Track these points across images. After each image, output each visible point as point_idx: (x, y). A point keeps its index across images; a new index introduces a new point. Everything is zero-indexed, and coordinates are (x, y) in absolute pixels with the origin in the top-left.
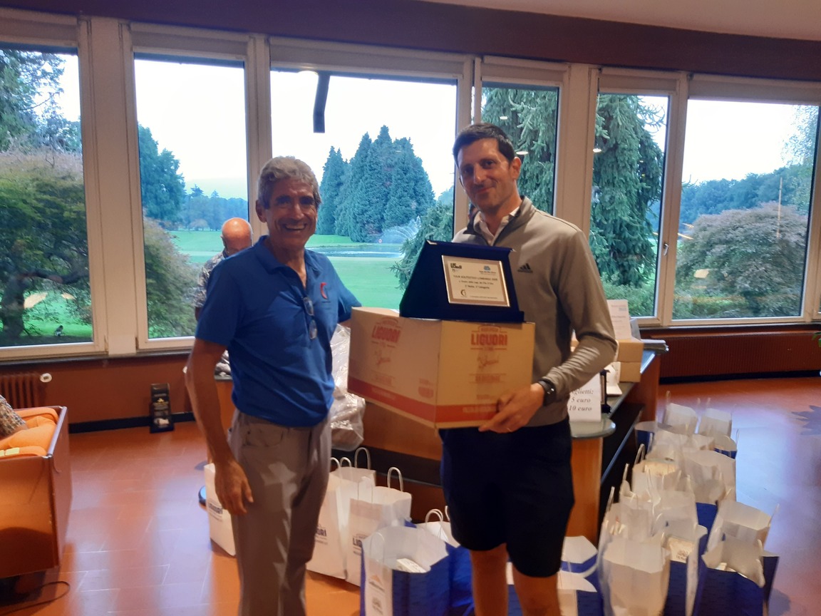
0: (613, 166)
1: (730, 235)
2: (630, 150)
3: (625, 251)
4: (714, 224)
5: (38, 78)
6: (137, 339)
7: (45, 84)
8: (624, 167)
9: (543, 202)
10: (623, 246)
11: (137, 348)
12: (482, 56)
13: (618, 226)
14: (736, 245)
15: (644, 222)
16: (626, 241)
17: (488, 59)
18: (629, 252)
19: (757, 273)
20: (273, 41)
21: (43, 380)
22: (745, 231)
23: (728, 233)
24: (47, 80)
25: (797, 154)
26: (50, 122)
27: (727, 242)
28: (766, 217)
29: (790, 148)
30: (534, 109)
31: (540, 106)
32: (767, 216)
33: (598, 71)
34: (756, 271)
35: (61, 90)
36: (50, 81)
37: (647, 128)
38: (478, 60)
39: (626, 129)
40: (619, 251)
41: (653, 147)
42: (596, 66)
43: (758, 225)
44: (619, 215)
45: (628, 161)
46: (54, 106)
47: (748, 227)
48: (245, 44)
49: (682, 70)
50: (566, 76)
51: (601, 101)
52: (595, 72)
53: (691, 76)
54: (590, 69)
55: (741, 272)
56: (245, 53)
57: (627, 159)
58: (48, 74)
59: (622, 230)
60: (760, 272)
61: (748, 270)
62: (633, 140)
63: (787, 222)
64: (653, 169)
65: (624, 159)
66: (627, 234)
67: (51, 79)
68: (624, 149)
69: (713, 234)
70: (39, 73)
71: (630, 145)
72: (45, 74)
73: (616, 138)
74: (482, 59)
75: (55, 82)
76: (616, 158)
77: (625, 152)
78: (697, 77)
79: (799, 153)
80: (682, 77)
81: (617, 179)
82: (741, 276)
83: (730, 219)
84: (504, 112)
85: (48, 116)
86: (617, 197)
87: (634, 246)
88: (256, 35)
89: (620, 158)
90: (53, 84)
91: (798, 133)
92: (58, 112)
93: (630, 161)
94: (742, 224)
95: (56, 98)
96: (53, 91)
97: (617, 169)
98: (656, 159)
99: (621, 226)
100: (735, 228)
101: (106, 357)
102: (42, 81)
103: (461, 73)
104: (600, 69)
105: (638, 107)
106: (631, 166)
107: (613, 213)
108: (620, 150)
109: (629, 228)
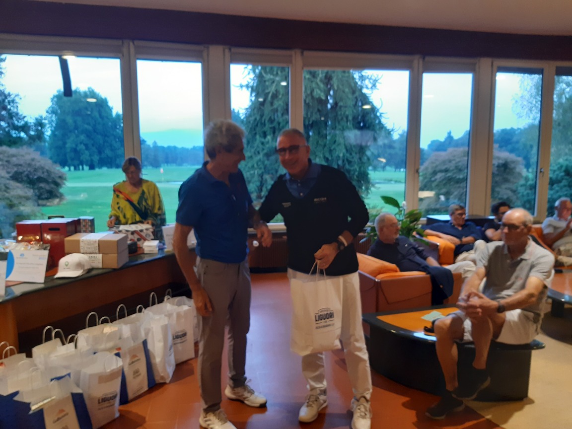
1: (447, 166)
2: (345, 107)
4: (439, 159)
12: (133, 39)
14: (450, 173)
27: (446, 171)
33: (229, 50)
42: (226, 47)
45: (344, 115)
47: (458, 160)
50: (205, 54)
54: (224, 51)
69: (436, 166)
74: (133, 43)
77: (342, 108)
78: (306, 53)
107: (334, 151)
108: (338, 107)
109: (350, 162)
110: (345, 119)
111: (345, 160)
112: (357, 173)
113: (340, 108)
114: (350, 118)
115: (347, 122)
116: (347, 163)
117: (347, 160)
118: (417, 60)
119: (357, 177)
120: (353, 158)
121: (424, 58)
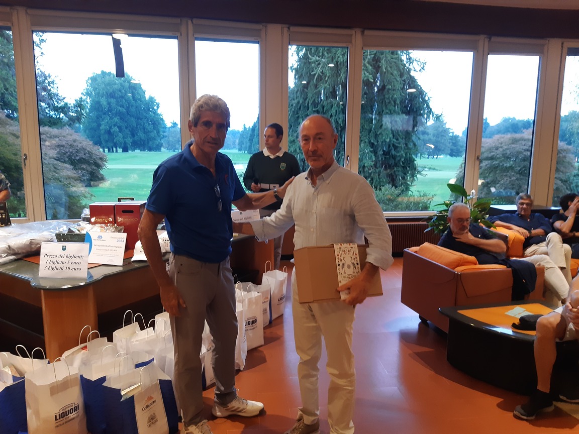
0: (382, 102)
1: (492, 154)
2: (394, 90)
3: (393, 164)
4: (485, 145)
12: (192, 18)
14: (496, 161)
16: (394, 157)
17: (195, 21)
18: (396, 165)
20: (31, 11)
22: (503, 151)
28: (520, 140)
30: (324, 61)
33: (288, 29)
34: (509, 179)
37: (412, 73)
38: (190, 22)
39: (392, 74)
40: (389, 165)
42: (285, 26)
43: (513, 146)
44: (384, 138)
47: (506, 147)
48: (11, 14)
51: (370, 53)
52: (285, 30)
54: (283, 28)
55: (499, 181)
57: (391, 96)
59: (390, 148)
60: (512, 180)
61: (503, 179)
62: (396, 83)
64: (416, 104)
66: (393, 152)
68: (389, 89)
71: (394, 86)
73: (383, 81)
76: (384, 96)
77: (390, 91)
82: (498, 183)
83: (496, 141)
87: (399, 161)
89: (387, 96)
93: (393, 98)
94: (502, 145)
97: (385, 104)
100: (497, 149)
106: (395, 102)
107: (380, 136)
108: (386, 90)
109: (396, 148)
110: (393, 103)
111: (391, 146)
112: (403, 160)
113: (388, 91)
114: (398, 102)
115: (395, 106)
116: (393, 148)
117: (393, 145)
118: (482, 40)
119: (403, 163)
120: (399, 143)
121: (490, 39)
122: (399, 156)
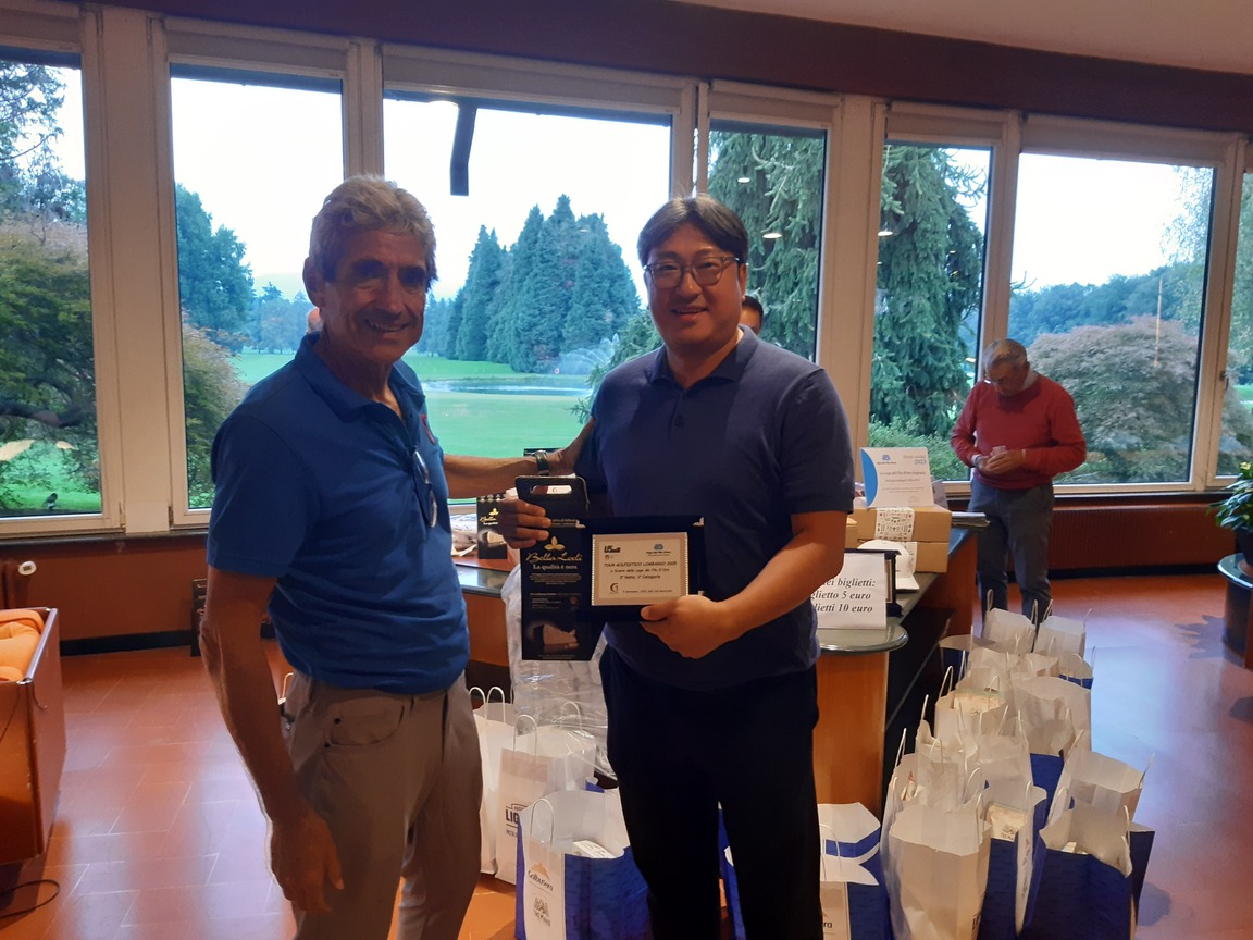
0: (909, 256)
1: (1084, 364)
2: (934, 233)
3: (928, 386)
4: (1061, 347)
5: (23, 111)
6: (170, 509)
7: (33, 120)
8: (925, 258)
9: (804, 310)
10: (924, 380)
11: (171, 522)
12: (709, 79)
13: (917, 348)
14: (1093, 379)
15: (957, 343)
16: (929, 371)
17: (718, 85)
18: (933, 388)
19: (1125, 421)
20: (387, 49)
21: (22, 572)
22: (1107, 359)
23: (1082, 361)
24: (37, 115)
25: (1184, 244)
26: (41, 180)
27: (1080, 374)
28: (1137, 337)
29: (1175, 234)
30: (791, 168)
31: (799, 163)
32: (1140, 336)
33: (885, 107)
34: (1124, 418)
35: (58, 129)
36: (42, 116)
37: (960, 199)
38: (703, 87)
39: (929, 200)
40: (919, 386)
41: (969, 228)
42: (881, 100)
43: (1126, 349)
44: (919, 330)
45: (931, 249)
46: (48, 154)
47: (1111, 352)
48: (344, 53)
49: (1012, 108)
50: (837, 114)
51: (891, 156)
52: (880, 109)
53: (1025, 118)
54: (873, 106)
55: (1102, 420)
56: (344, 68)
57: (930, 245)
58: (39, 105)
59: (923, 353)
60: (1129, 419)
61: (1111, 416)
62: (938, 218)
63: (1169, 345)
64: (969, 261)
65: (926, 245)
66: (930, 360)
67: (44, 113)
68: (925, 231)
69: (1058, 363)
70: (24, 104)
71: (935, 225)
72: (32, 105)
73: (914, 214)
74: (710, 84)
75: (49, 118)
76: (914, 244)
77: (928, 235)
78: (1033, 119)
79: (1187, 242)
80: (1011, 118)
81: (915, 277)
82: (1100, 425)
83: (1084, 340)
84: (745, 172)
85: (38, 170)
86: (915, 303)
87: (941, 378)
88: (360, 41)
89: (920, 245)
90: (46, 122)
91: (1185, 213)
92: (54, 164)
93: (935, 249)
95: (51, 143)
96: (46, 132)
97: (916, 261)
98: (974, 246)
99: (921, 349)
100: (1092, 354)
101: (120, 537)
102: (29, 115)
103: (678, 104)
104: (889, 105)
105: (946, 168)
106: (937, 256)
108: (920, 232)
110: (933, 258)
113: (923, 236)
115: (936, 266)
118: (1233, 143)
122: (942, 368)
